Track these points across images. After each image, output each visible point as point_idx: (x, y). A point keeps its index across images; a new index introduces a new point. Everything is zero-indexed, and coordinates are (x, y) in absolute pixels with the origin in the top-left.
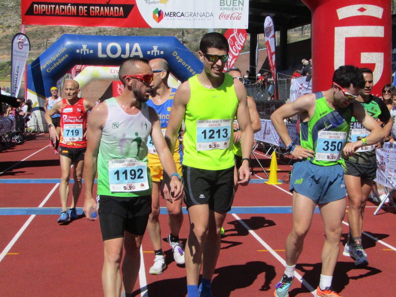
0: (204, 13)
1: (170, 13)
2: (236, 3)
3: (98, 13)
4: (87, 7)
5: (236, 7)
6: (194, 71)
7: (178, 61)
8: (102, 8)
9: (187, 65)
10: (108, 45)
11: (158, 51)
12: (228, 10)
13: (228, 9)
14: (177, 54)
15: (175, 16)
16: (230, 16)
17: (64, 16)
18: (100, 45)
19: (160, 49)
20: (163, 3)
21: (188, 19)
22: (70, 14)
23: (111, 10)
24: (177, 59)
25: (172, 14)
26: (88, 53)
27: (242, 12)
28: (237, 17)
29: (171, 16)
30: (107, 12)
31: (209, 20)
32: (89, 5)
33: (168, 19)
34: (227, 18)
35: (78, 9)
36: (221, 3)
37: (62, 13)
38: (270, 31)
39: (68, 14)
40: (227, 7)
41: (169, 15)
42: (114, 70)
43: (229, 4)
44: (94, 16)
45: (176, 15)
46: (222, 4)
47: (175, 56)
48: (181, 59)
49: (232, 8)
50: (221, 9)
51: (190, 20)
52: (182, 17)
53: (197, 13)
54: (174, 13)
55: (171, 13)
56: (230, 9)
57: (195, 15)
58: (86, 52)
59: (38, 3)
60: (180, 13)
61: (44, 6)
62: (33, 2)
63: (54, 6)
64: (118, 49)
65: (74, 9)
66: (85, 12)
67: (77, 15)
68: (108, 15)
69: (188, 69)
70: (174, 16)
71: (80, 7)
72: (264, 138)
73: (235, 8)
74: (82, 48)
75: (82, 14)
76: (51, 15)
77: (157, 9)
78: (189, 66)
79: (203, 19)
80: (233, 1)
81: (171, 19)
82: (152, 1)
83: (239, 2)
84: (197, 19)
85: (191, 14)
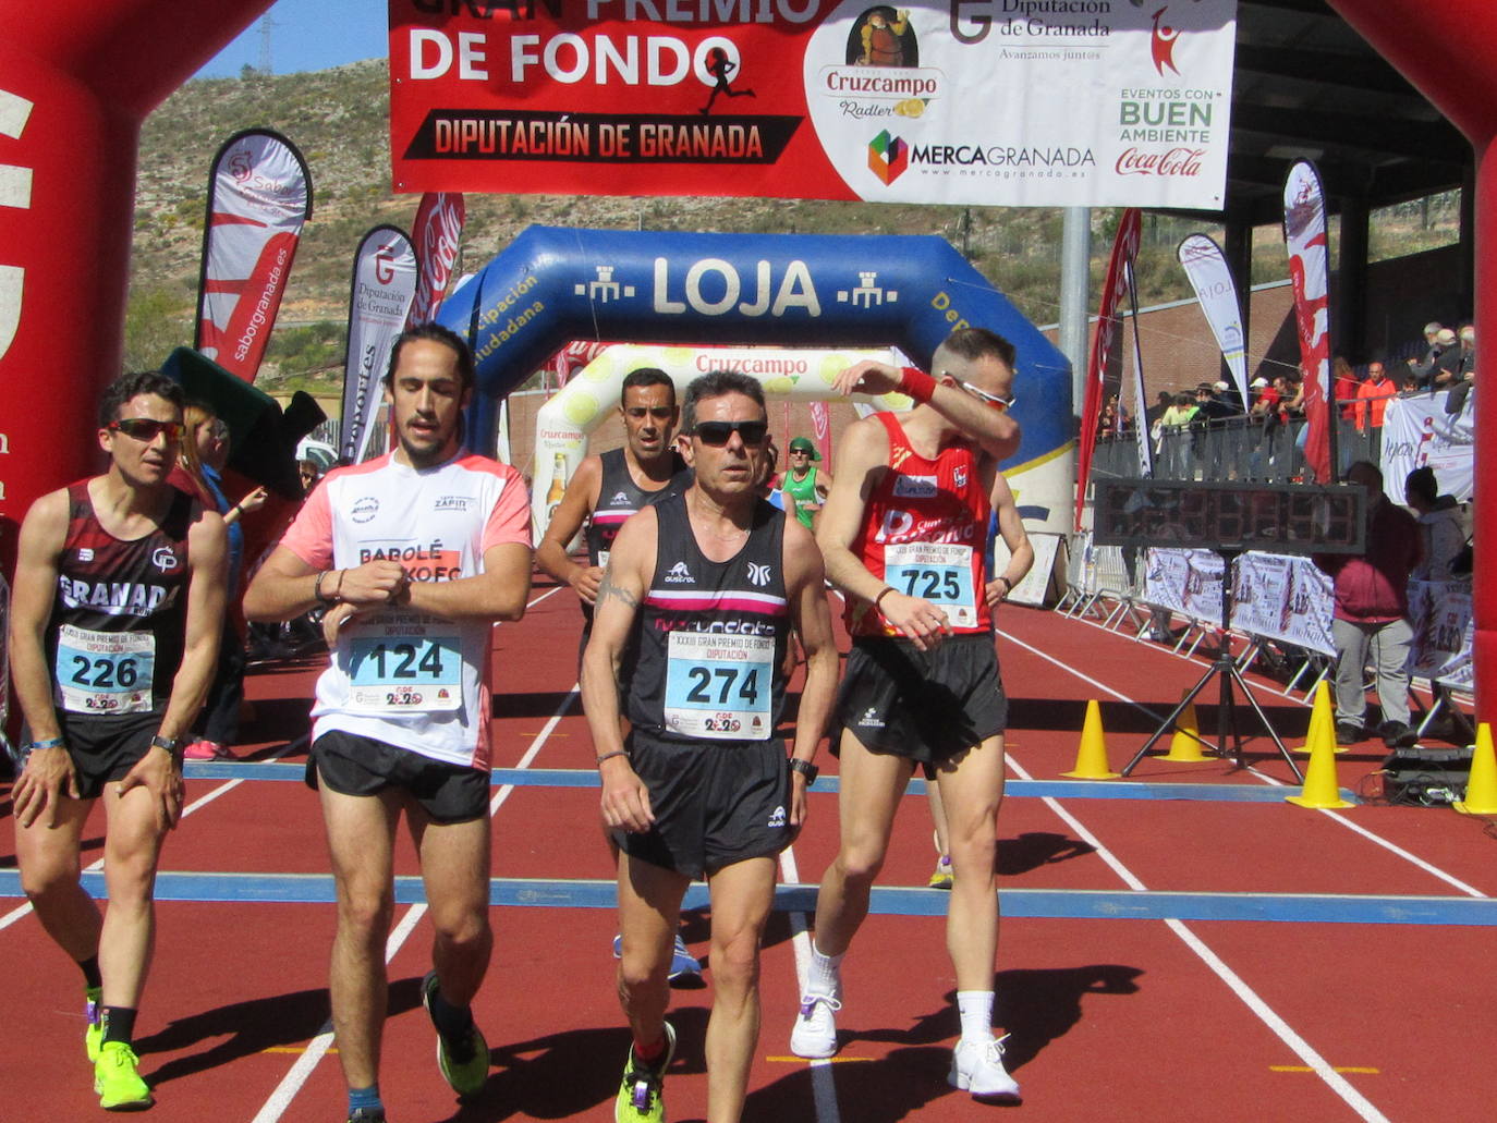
0: (1059, 151)
1: (934, 151)
2: (1182, 114)
3: (668, 146)
4: (627, 127)
5: (1182, 129)
8: (683, 129)
10: (691, 266)
11: (879, 292)
12: (1149, 140)
13: (1150, 135)
14: (947, 302)
15: (952, 162)
16: (1159, 161)
17: (545, 157)
18: (661, 267)
19: (883, 283)
20: (907, 113)
21: (998, 174)
22: (567, 152)
23: (716, 138)
25: (940, 154)
26: (616, 297)
27: (1203, 147)
28: (1185, 165)
29: (934, 161)
30: (702, 144)
31: (1079, 175)
32: (635, 121)
33: (925, 172)
34: (1147, 169)
35: (594, 132)
36: (1124, 113)
37: (537, 146)
38: (1309, 217)
39: (559, 152)
40: (1148, 128)
41: (928, 155)
42: (711, 361)
43: (1154, 116)
44: (656, 159)
45: (954, 157)
46: (1128, 118)
47: (941, 308)
48: (962, 322)
49: (1167, 132)
50: (1126, 135)
51: (1007, 176)
52: (978, 163)
53: (1035, 151)
54: (946, 149)
55: (937, 151)
56: (1159, 135)
57: (1024, 156)
58: (610, 292)
59: (451, 115)
60: (968, 148)
61: (473, 123)
62: (432, 110)
63: (509, 123)
64: (729, 285)
65: (580, 134)
66: (620, 145)
67: (594, 153)
68: (706, 153)
70: (945, 162)
71: (603, 127)
72: (1283, 627)
73: (1178, 133)
74: (595, 278)
75: (610, 153)
76: (497, 155)
77: (885, 135)
79: (1054, 173)
80: (1172, 106)
81: (936, 172)
82: (865, 105)
83: (1195, 109)
84: (1032, 173)
85: (1011, 153)
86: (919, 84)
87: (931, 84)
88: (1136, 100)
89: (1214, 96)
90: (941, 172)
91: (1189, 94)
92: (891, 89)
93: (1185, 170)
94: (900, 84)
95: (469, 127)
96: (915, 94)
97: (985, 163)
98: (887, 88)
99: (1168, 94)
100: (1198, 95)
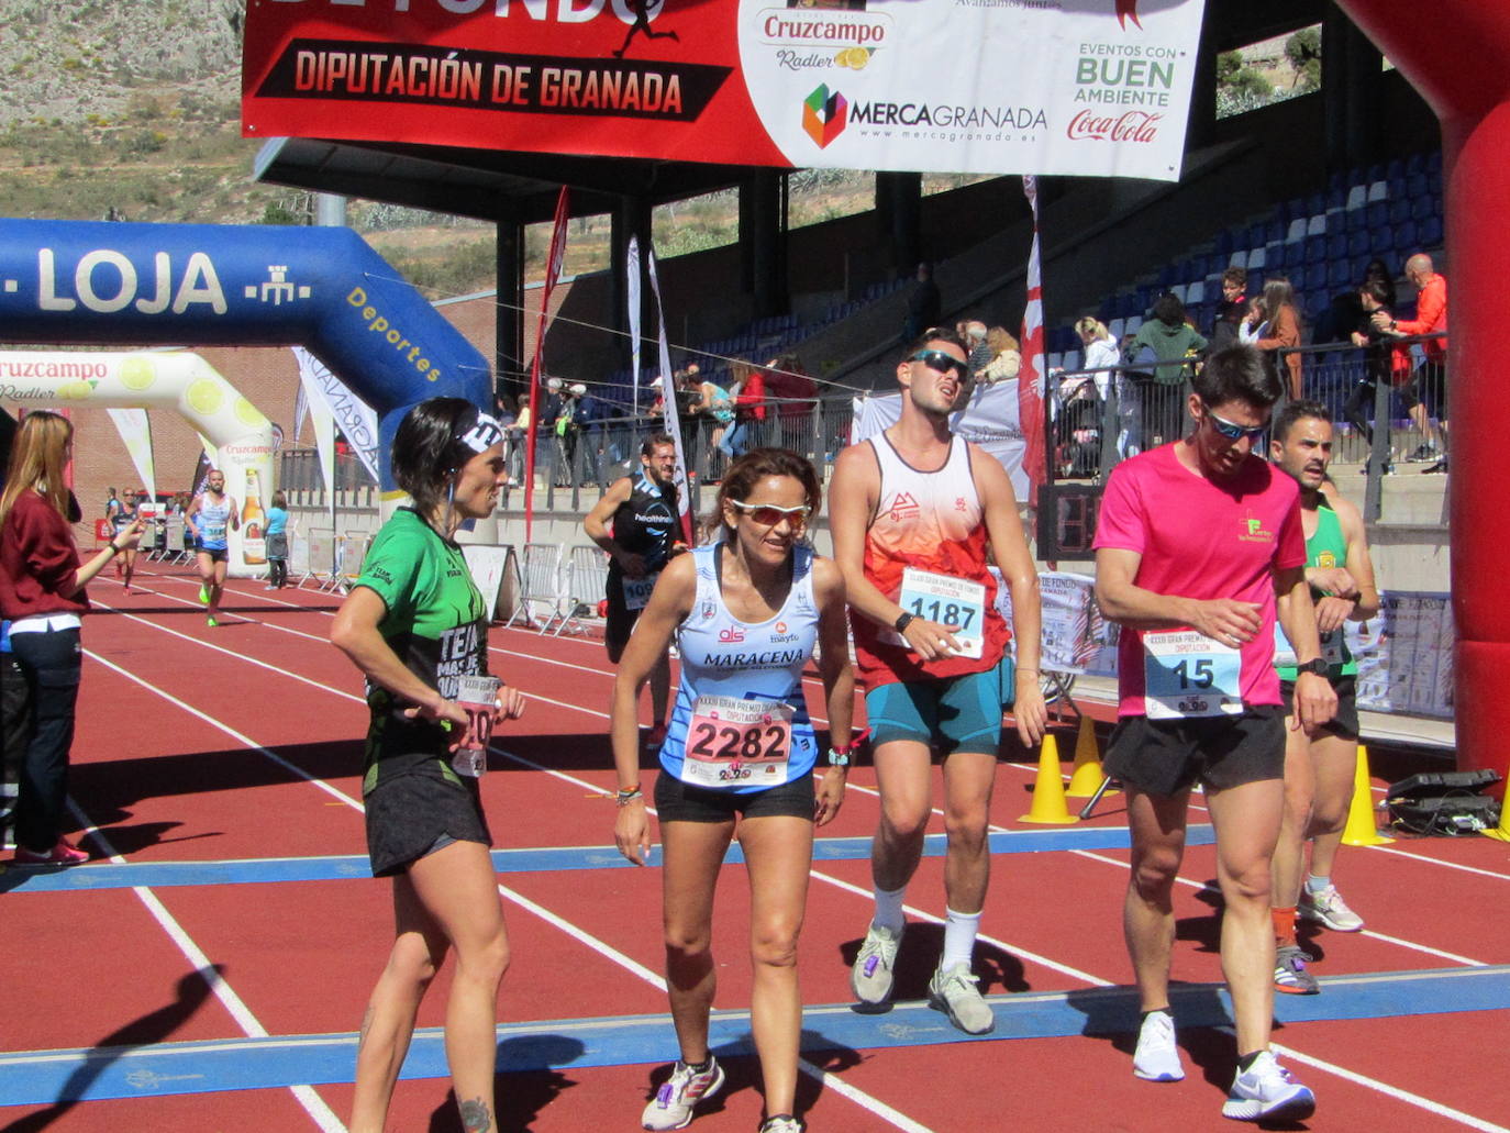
0: (1009, 110)
1: (875, 109)
2: (1141, 73)
3: (573, 95)
4: (527, 70)
5: (1139, 90)
6: (432, 367)
7: (372, 328)
8: (593, 75)
9: (405, 343)
10: (81, 258)
11: (290, 287)
12: (1105, 101)
13: (1105, 96)
14: (364, 296)
15: (895, 122)
16: (1113, 124)
17: (427, 100)
18: (46, 259)
19: (294, 278)
20: (849, 64)
21: (943, 137)
22: (452, 95)
23: (629, 88)
24: (367, 318)
25: (882, 113)
27: (1160, 111)
28: (1140, 130)
29: (875, 121)
30: (613, 94)
31: (1029, 138)
32: (538, 63)
33: (864, 133)
34: (1101, 134)
35: (488, 73)
36: (1081, 71)
37: (417, 86)
39: (442, 94)
40: (1104, 87)
41: (869, 114)
43: (1111, 75)
44: (558, 110)
46: (1085, 76)
47: (356, 305)
48: (380, 319)
49: (1125, 93)
50: (1080, 95)
51: (952, 139)
52: (924, 124)
53: (985, 111)
54: (890, 106)
55: (880, 109)
56: (1115, 96)
57: (973, 117)
59: (317, 46)
60: (913, 106)
61: (342, 56)
62: (295, 39)
63: (385, 58)
64: (124, 277)
65: (470, 74)
66: (517, 92)
67: (484, 99)
68: (616, 106)
69: (410, 358)
70: (887, 121)
71: (498, 68)
73: (1135, 94)
75: (505, 100)
76: (368, 96)
77: (824, 89)
78: (413, 345)
79: (1003, 138)
80: (1132, 63)
81: (876, 134)
82: (804, 54)
83: (1155, 68)
84: (979, 136)
85: (960, 113)
86: (865, 30)
87: (878, 30)
88: (1094, 56)
89: (1178, 55)
90: (882, 134)
91: (1150, 52)
92: (833, 36)
93: (1140, 134)
94: (844, 29)
95: (337, 62)
96: (860, 42)
97: (930, 123)
98: (830, 34)
99: (1129, 51)
100: (1160, 53)
